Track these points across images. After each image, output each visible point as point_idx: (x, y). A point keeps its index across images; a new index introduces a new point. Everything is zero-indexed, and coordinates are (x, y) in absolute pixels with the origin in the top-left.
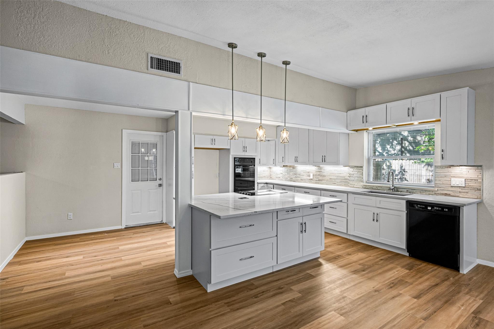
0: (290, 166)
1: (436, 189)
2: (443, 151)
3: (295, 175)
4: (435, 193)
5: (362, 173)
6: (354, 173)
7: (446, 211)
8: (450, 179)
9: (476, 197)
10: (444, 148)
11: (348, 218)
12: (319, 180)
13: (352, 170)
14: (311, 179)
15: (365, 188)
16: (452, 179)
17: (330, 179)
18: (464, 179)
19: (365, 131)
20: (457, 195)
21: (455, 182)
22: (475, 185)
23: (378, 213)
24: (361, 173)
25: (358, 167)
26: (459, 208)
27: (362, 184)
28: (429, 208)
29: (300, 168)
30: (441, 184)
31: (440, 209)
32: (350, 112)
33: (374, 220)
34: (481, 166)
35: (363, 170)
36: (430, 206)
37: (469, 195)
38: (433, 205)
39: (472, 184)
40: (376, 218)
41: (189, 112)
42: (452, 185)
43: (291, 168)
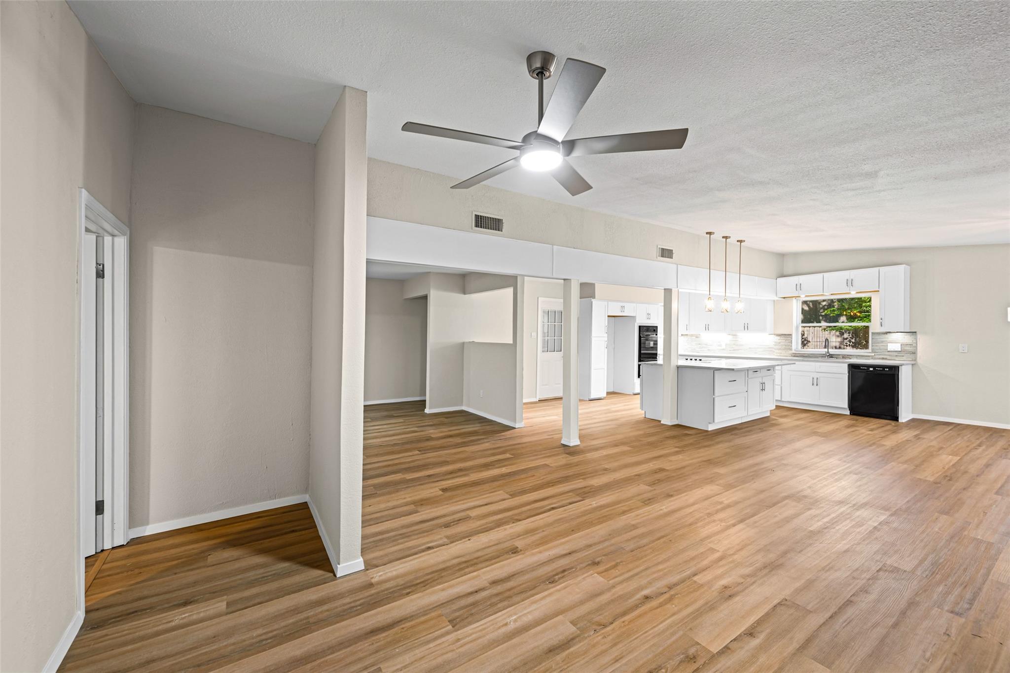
0: (692, 335)
1: (873, 355)
2: (881, 319)
3: (700, 345)
4: (872, 358)
5: (792, 341)
6: (780, 341)
7: (887, 371)
8: (886, 345)
9: (911, 360)
10: (883, 317)
11: (782, 385)
12: (734, 350)
13: (779, 338)
14: (723, 349)
15: (794, 356)
16: (889, 344)
17: (750, 348)
18: (900, 344)
19: (794, 298)
20: (893, 358)
21: (891, 347)
22: (911, 349)
23: (818, 377)
24: (790, 341)
25: (785, 335)
26: (898, 367)
27: (790, 352)
28: (871, 369)
29: (706, 337)
30: (878, 349)
31: (881, 369)
32: (780, 280)
33: (813, 384)
34: (915, 332)
35: (792, 338)
36: (871, 367)
37: (904, 358)
38: (874, 367)
39: (908, 348)
40: (815, 383)
41: (677, 289)
42: (889, 350)
43: (693, 337)
